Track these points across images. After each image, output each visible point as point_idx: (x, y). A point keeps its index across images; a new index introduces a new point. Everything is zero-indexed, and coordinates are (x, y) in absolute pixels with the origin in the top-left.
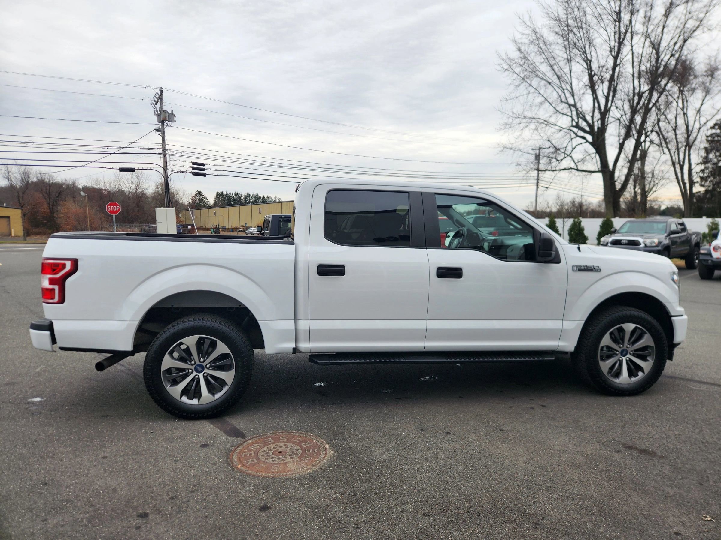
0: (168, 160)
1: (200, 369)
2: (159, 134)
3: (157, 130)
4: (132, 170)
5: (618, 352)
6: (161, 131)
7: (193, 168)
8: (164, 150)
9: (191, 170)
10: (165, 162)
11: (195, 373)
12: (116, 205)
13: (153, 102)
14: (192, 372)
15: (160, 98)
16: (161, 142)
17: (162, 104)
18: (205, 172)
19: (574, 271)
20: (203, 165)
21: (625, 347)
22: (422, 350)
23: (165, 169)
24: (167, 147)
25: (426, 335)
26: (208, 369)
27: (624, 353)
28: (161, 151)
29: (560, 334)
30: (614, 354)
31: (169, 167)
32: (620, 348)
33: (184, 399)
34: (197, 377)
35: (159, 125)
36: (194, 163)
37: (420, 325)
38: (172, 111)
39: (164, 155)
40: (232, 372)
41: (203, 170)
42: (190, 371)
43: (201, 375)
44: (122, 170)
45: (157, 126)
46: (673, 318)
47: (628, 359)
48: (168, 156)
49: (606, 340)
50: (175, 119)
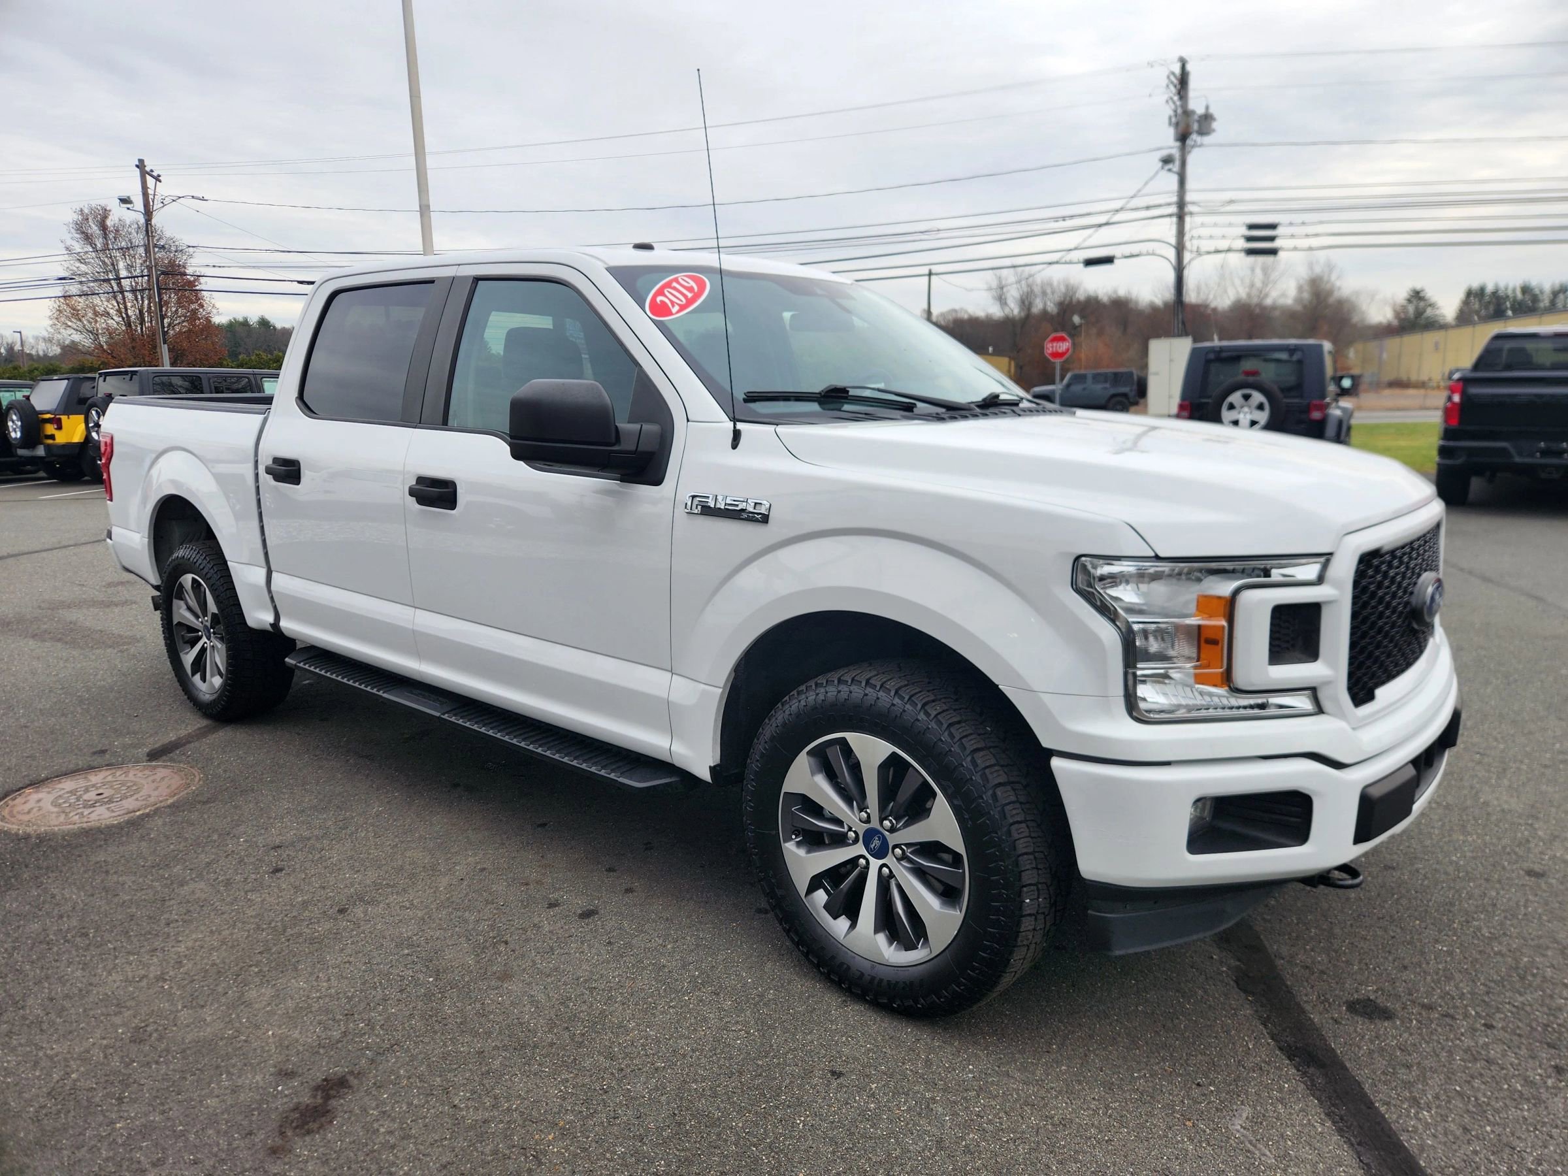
0: (1187, 226)
2: (1170, 170)
3: (1166, 161)
4: (1109, 260)
6: (1176, 162)
7: (1250, 239)
8: (1181, 204)
9: (1242, 244)
10: (1181, 233)
12: (1062, 339)
13: (1169, 96)
15: (1183, 82)
16: (1175, 187)
17: (1185, 98)
18: (1276, 244)
20: (1273, 226)
23: (1180, 248)
24: (1189, 197)
28: (1173, 209)
31: (1188, 244)
35: (1174, 148)
36: (1252, 227)
38: (1207, 108)
39: (1181, 217)
41: (1272, 239)
44: (1089, 262)
45: (1169, 151)
48: (1188, 219)
50: (1215, 125)
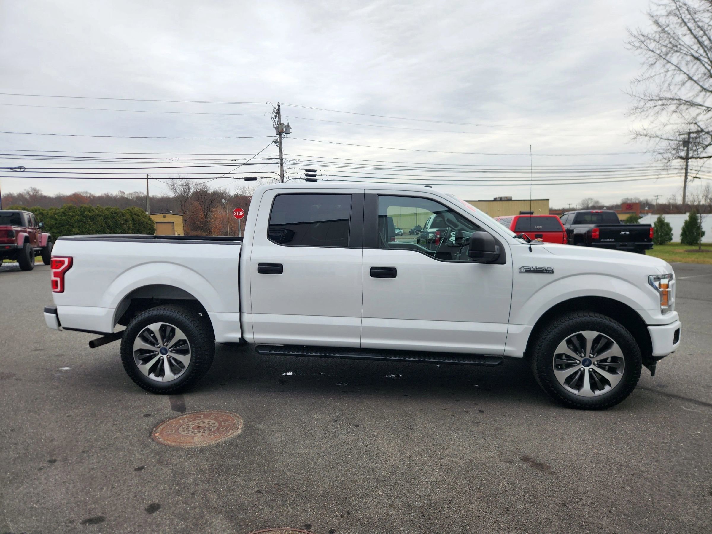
0: (284, 168)
1: (164, 352)
2: (277, 146)
3: (275, 142)
4: (255, 179)
5: (578, 362)
6: (278, 143)
7: (307, 175)
8: (281, 159)
9: (304, 177)
10: (282, 171)
11: (160, 355)
12: (241, 210)
13: (273, 116)
14: (158, 354)
15: (278, 112)
16: (278, 152)
17: (279, 118)
18: (316, 178)
19: (521, 272)
20: (315, 171)
21: (587, 357)
22: (358, 346)
23: (282, 176)
24: (284, 157)
25: (361, 332)
26: (171, 352)
27: (587, 363)
28: (278, 161)
29: (506, 338)
30: (575, 363)
31: (285, 175)
32: (581, 357)
33: (152, 376)
34: (162, 358)
35: (277, 137)
36: (307, 170)
37: (355, 322)
38: (288, 123)
39: (282, 164)
40: (189, 356)
41: (315, 176)
42: (157, 353)
43: (165, 357)
44: (247, 179)
45: (276, 138)
46: (649, 328)
47: (591, 370)
48: (284, 165)
49: (562, 348)
50: (291, 130)
